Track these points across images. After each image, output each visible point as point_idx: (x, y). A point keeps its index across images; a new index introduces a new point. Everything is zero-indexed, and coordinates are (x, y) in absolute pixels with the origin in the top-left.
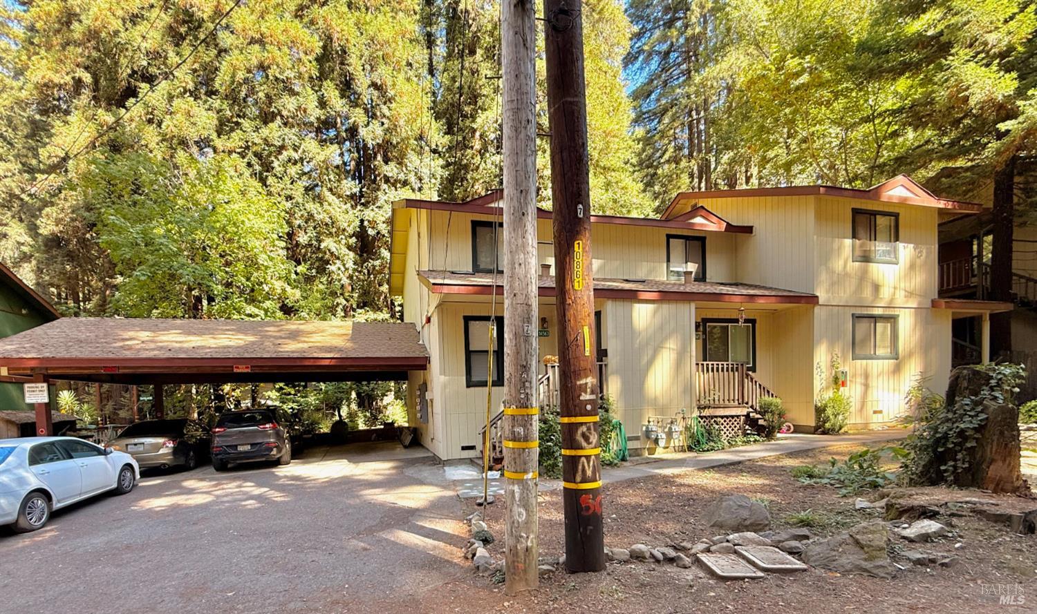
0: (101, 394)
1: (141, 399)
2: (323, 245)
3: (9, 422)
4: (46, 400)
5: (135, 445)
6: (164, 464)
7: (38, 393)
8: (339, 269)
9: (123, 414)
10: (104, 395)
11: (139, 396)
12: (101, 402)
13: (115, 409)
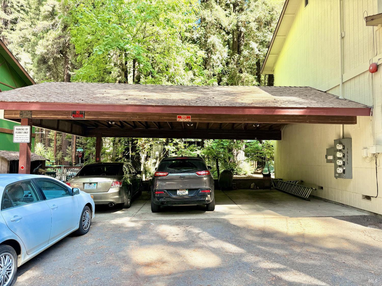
0: (56, 147)
1: (77, 150)
2: (209, 41)
3: (3, 159)
4: (28, 141)
5: (91, 183)
6: (111, 203)
7: (23, 134)
8: (218, 58)
9: (66, 159)
10: (58, 148)
11: (76, 148)
12: (56, 152)
13: (63, 156)
